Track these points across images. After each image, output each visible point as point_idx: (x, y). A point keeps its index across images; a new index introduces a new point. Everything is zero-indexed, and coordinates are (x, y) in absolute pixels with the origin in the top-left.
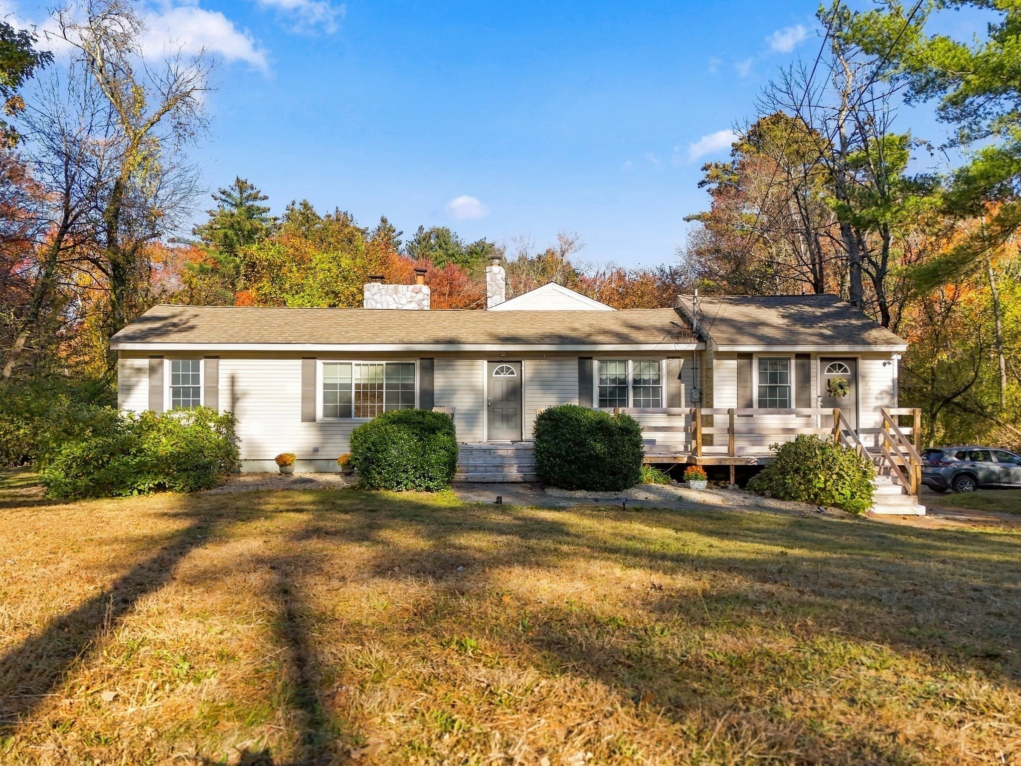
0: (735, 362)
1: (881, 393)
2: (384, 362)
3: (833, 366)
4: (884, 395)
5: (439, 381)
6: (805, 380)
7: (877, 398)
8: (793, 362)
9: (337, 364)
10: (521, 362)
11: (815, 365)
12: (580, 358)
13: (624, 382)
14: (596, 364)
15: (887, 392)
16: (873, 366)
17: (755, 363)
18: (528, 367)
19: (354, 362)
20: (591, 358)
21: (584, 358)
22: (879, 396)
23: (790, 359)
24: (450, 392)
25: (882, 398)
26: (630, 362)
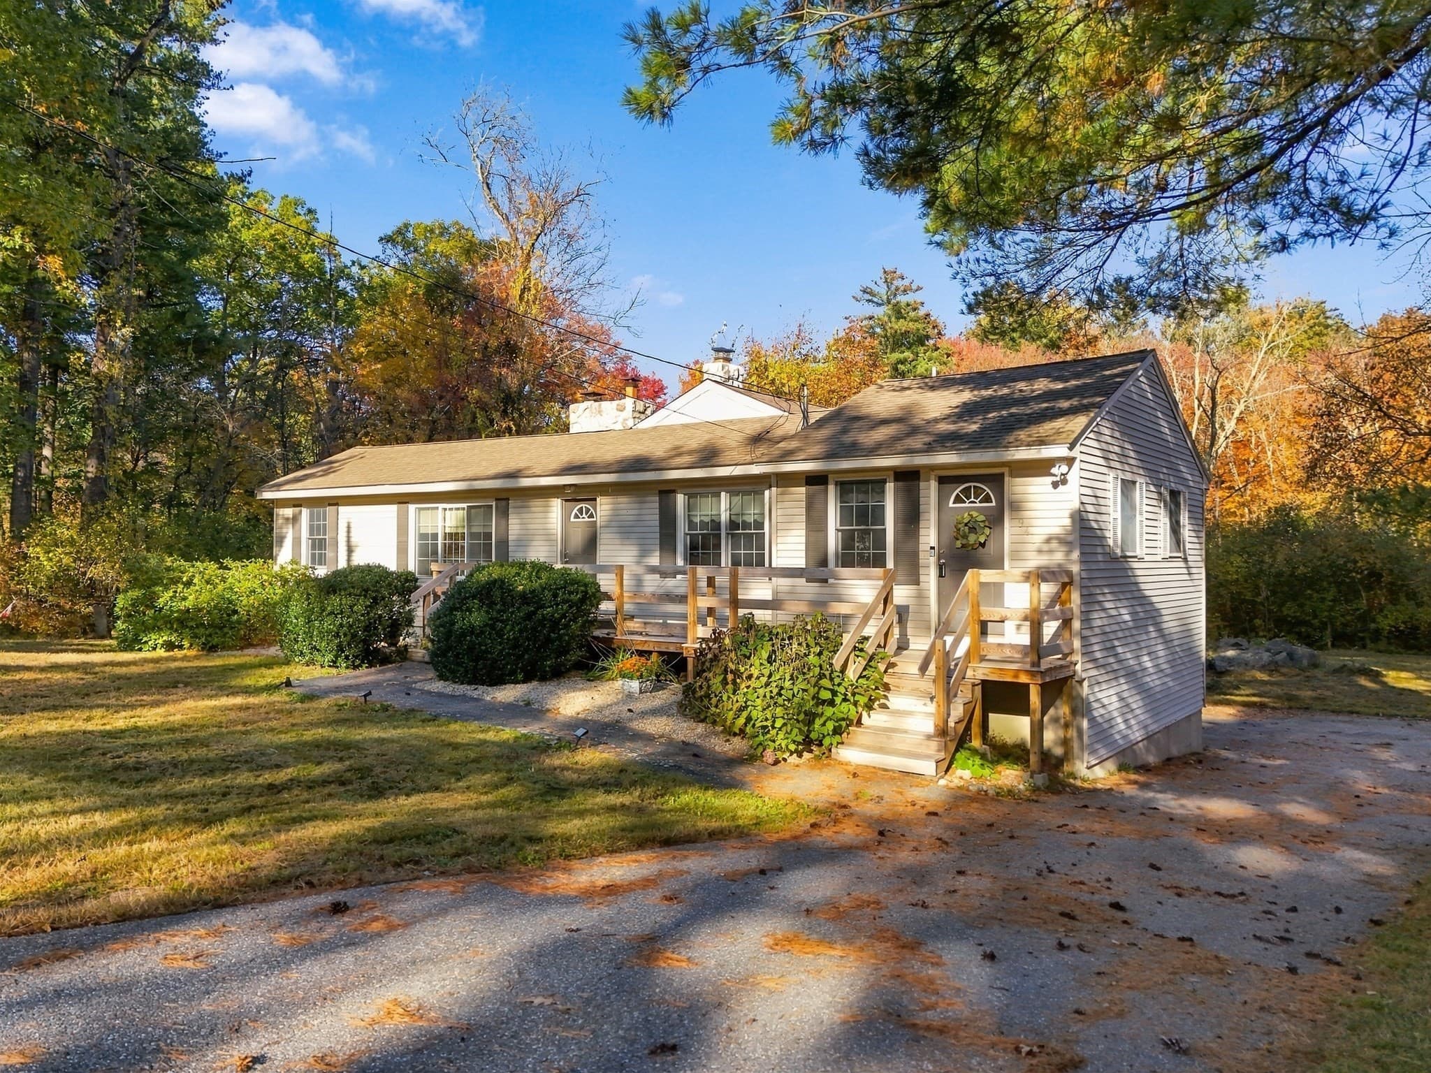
0: (803, 490)
1: (1048, 541)
2: (465, 505)
3: (966, 492)
4: (1054, 545)
5: (515, 526)
6: (911, 518)
7: (1040, 551)
8: (890, 487)
9: (428, 509)
10: (595, 500)
11: (930, 491)
12: (661, 492)
13: (716, 525)
14: (680, 499)
15: (1062, 541)
16: (1031, 489)
17: (831, 489)
18: (604, 507)
19: (441, 506)
20: (674, 491)
21: (666, 491)
22: (1045, 547)
23: (884, 482)
24: (524, 542)
25: (1051, 551)
26: (723, 494)
